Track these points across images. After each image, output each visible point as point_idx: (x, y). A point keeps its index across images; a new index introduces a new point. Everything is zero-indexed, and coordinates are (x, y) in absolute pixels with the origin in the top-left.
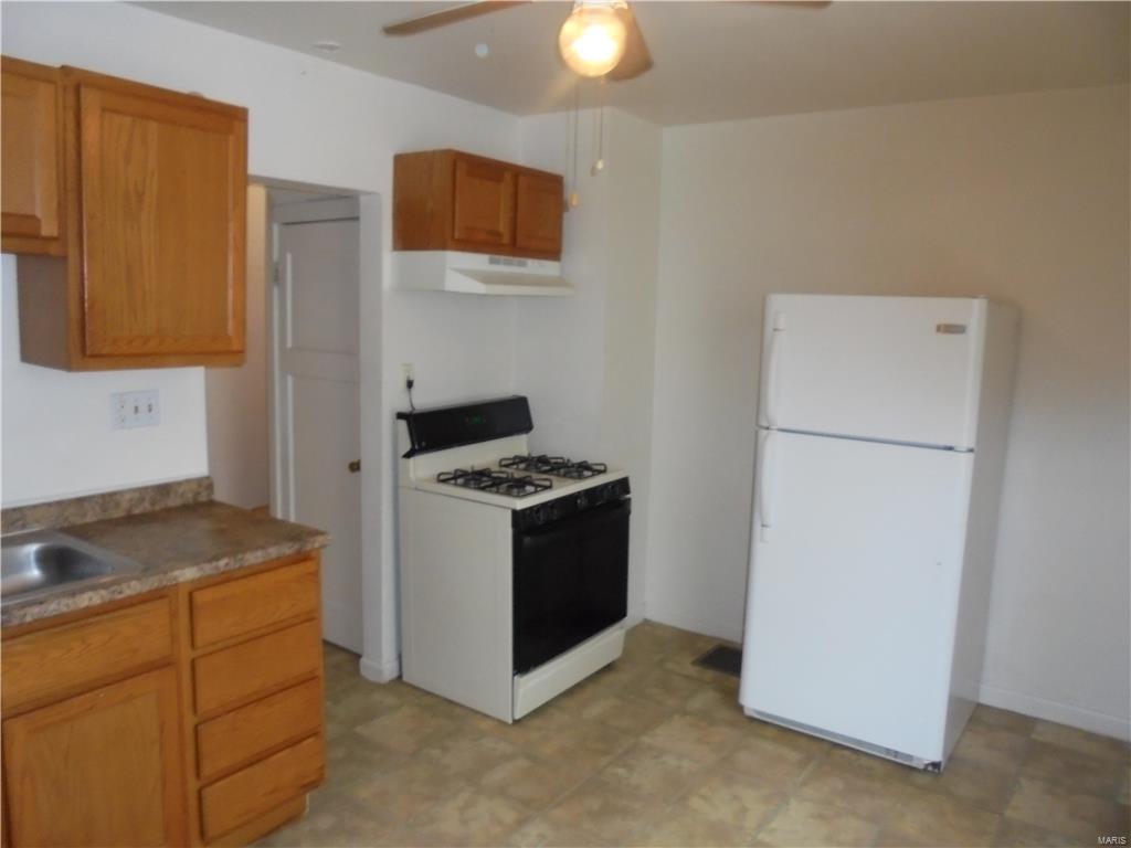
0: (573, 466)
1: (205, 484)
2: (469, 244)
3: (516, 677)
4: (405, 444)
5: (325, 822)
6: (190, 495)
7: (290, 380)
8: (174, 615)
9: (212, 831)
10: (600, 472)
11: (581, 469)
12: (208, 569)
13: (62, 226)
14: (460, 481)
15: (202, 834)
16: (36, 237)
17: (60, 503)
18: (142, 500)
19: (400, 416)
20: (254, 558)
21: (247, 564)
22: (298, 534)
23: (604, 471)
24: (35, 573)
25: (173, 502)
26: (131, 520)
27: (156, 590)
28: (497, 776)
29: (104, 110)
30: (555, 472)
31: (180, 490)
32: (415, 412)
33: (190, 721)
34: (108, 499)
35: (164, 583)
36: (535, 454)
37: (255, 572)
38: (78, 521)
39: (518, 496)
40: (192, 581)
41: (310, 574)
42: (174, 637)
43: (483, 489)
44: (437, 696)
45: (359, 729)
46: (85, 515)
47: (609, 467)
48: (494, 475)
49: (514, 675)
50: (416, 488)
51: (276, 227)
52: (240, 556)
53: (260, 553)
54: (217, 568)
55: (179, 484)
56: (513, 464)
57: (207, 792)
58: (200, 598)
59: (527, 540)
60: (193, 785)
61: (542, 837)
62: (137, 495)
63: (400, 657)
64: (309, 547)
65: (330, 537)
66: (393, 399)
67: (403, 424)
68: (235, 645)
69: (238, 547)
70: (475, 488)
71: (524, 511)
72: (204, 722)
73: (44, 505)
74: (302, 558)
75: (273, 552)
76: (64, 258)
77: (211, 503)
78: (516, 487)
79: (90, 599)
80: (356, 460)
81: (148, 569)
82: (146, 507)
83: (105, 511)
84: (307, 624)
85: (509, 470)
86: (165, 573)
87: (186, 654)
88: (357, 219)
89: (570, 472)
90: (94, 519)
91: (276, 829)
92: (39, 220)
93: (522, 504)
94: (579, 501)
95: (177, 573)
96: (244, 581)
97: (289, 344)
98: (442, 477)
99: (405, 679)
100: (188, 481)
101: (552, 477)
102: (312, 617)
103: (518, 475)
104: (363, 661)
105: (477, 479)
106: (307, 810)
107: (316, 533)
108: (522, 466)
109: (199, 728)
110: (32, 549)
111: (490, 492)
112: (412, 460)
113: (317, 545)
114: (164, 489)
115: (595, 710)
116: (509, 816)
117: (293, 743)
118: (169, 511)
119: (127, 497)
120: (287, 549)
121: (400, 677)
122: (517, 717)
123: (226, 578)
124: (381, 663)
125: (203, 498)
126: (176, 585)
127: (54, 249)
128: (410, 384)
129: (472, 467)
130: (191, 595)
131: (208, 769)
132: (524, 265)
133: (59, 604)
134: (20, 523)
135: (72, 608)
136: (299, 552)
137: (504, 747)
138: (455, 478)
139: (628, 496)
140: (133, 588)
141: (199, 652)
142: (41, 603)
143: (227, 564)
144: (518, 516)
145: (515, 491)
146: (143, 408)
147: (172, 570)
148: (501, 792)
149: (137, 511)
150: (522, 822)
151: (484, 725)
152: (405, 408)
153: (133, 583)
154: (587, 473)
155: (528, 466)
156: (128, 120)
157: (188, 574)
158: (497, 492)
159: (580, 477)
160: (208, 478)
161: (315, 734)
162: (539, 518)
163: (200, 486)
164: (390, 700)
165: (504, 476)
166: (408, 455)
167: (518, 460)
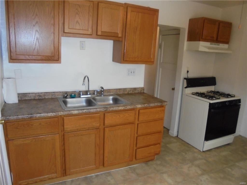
0: (226, 94)
1: (143, 89)
2: (206, 40)
3: (205, 141)
4: (185, 85)
5: (159, 162)
6: (140, 91)
7: (161, 69)
8: (135, 114)
9: (137, 158)
10: (233, 97)
11: (228, 95)
12: (143, 106)
13: (122, 35)
14: (197, 95)
15: (136, 158)
16: (118, 37)
17: (116, 89)
18: (131, 90)
19: (185, 79)
20: (152, 105)
21: (151, 106)
22: (161, 101)
23: (234, 97)
24: (111, 102)
25: (136, 92)
26: (128, 94)
27: (133, 108)
28: (197, 162)
29: (132, 11)
30: (221, 95)
31: (138, 89)
32: (188, 78)
33: (136, 135)
34: (125, 89)
35: (135, 107)
36: (216, 91)
37: (152, 108)
38: (119, 93)
39: (211, 100)
40: (140, 108)
41: (163, 110)
42: (135, 118)
43: (203, 97)
44: (185, 142)
45: (167, 145)
46: (120, 92)
47: (235, 96)
48: (206, 94)
49: (204, 141)
50: (187, 95)
51: (161, 36)
52: (149, 104)
53: (153, 104)
54: (145, 106)
55: (138, 88)
56: (210, 92)
57: (137, 150)
58: (141, 111)
59: (212, 110)
60: (135, 148)
61: (207, 179)
62: (130, 89)
63: (178, 132)
64: (163, 104)
65: (168, 103)
66: (184, 75)
67: (185, 81)
68: (146, 122)
69: (149, 102)
70: (201, 97)
71: (212, 103)
72: (139, 136)
73: (113, 89)
74: (162, 106)
75: (156, 104)
76: (122, 41)
77: (144, 93)
78: (211, 98)
79: (121, 108)
80: (174, 88)
81: (131, 104)
82: (131, 92)
83: (124, 92)
84: (161, 121)
85: (209, 94)
86: (135, 105)
87: (137, 122)
88: (179, 34)
89: (225, 96)
90: (122, 93)
91: (149, 161)
92: (118, 33)
93: (212, 102)
94: (227, 103)
95: (137, 106)
96: (149, 109)
97: (162, 61)
98: (193, 93)
99: (179, 137)
100: (140, 88)
101: (220, 96)
102: (162, 119)
103: (212, 95)
104: (170, 131)
105: (201, 95)
106: (155, 159)
107: (165, 102)
108: (212, 93)
109: (138, 137)
110: (111, 97)
111: (204, 98)
112: (186, 89)
113: (165, 104)
114: (135, 89)
115: (224, 153)
116: (200, 172)
117: (155, 145)
118: (135, 93)
119: (128, 89)
120: (159, 104)
121: (177, 136)
122: (204, 150)
123: (146, 108)
124: (174, 132)
125: (142, 92)
126: (137, 108)
127: (120, 39)
128: (188, 72)
129: (200, 92)
130: (139, 110)
131: (138, 146)
132: (219, 45)
133: (116, 108)
134: (110, 92)
135: (118, 109)
136: (161, 105)
137: (200, 156)
138: (196, 94)
139: (240, 104)
140: (129, 107)
141: (139, 122)
142: (113, 107)
143: (147, 105)
144: (210, 105)
145: (211, 99)
146: (133, 72)
147: (136, 105)
148: (198, 166)
149: (130, 93)
150: (202, 174)
151: (196, 150)
152: (186, 77)
153: (129, 106)
154: (229, 97)
155: (214, 93)
156: (136, 13)
157: (139, 106)
158: (206, 98)
159: (228, 97)
160: (143, 88)
161: (159, 144)
162: (216, 106)
163: (142, 89)
164: (175, 140)
165: (208, 95)
166: (186, 88)
167: (211, 92)
